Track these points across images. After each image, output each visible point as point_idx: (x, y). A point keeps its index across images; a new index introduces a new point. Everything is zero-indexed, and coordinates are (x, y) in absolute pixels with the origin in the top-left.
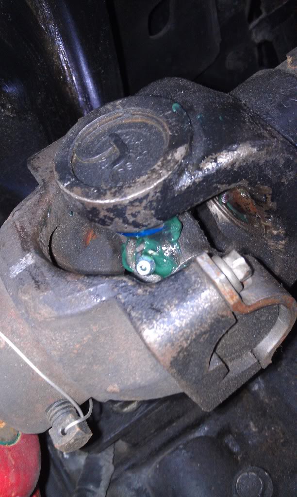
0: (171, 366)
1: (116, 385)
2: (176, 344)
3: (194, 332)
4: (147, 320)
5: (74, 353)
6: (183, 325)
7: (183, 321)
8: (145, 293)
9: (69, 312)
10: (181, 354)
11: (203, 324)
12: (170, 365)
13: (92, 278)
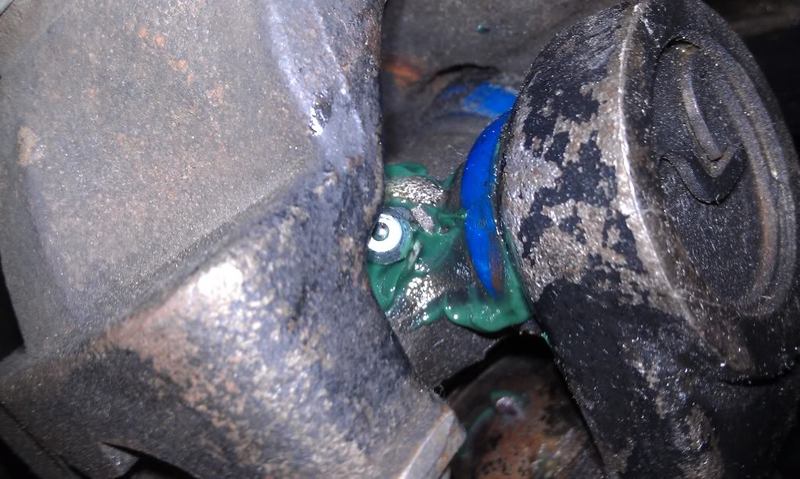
0: (118, 350)
1: (39, 155)
2: (198, 370)
3: (233, 426)
4: (272, 276)
5: (137, 28)
6: (257, 394)
7: (273, 391)
8: (345, 259)
9: (275, 18)
10: (158, 382)
11: (260, 453)
12: (123, 345)
13: (376, 92)
